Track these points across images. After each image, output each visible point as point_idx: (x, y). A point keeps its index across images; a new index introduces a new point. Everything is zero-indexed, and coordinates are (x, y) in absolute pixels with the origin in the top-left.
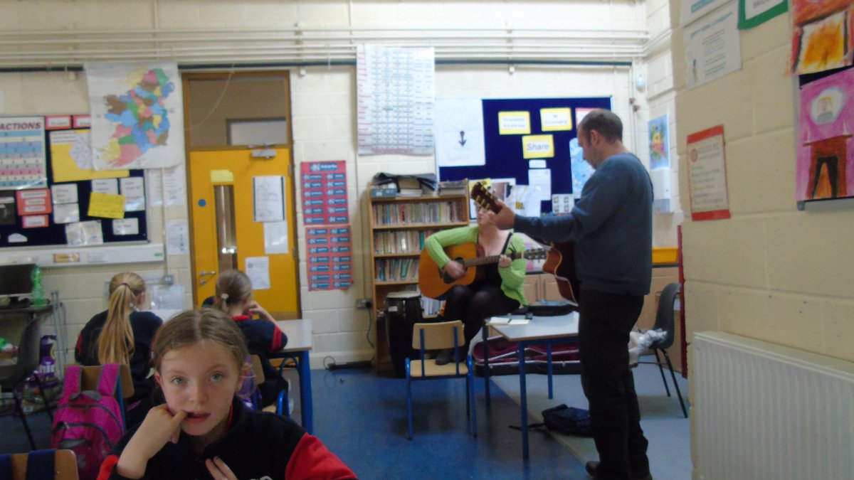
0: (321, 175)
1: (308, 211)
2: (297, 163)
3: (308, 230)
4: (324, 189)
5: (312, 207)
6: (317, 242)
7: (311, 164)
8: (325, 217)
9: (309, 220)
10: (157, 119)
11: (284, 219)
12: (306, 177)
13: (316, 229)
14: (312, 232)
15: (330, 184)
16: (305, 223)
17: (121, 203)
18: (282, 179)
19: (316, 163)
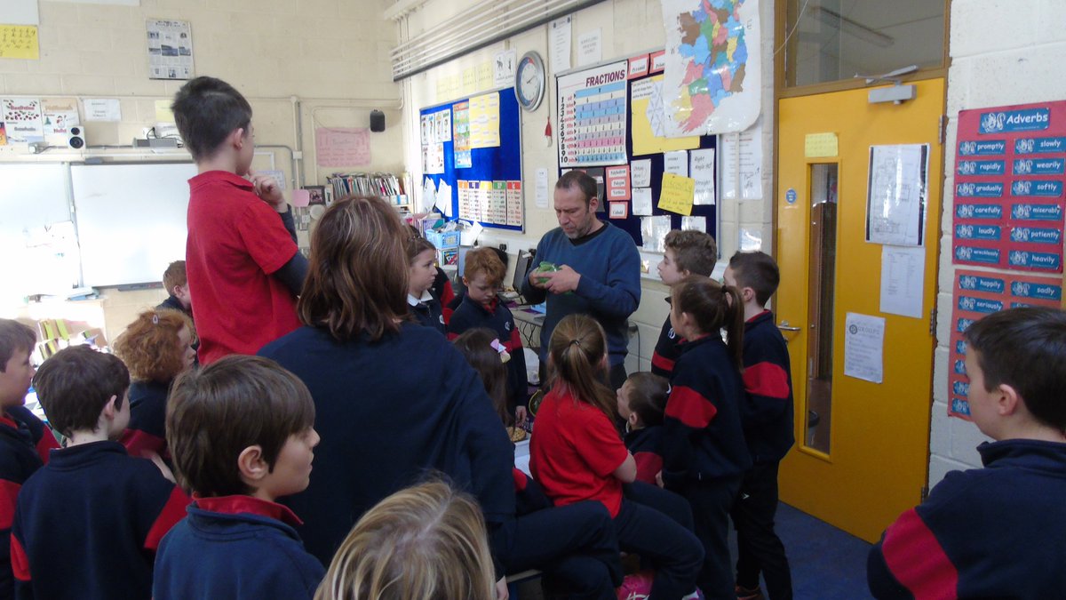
0: (1001, 141)
1: (965, 231)
2: (953, 115)
3: (960, 276)
4: (1008, 178)
5: (974, 221)
6: (976, 308)
7: (984, 113)
8: (1002, 250)
9: (964, 253)
10: (732, 44)
11: (920, 243)
12: (968, 148)
13: (980, 277)
14: (968, 282)
15: (1023, 167)
16: (956, 260)
17: (691, 192)
18: (924, 149)
19: (996, 111)
